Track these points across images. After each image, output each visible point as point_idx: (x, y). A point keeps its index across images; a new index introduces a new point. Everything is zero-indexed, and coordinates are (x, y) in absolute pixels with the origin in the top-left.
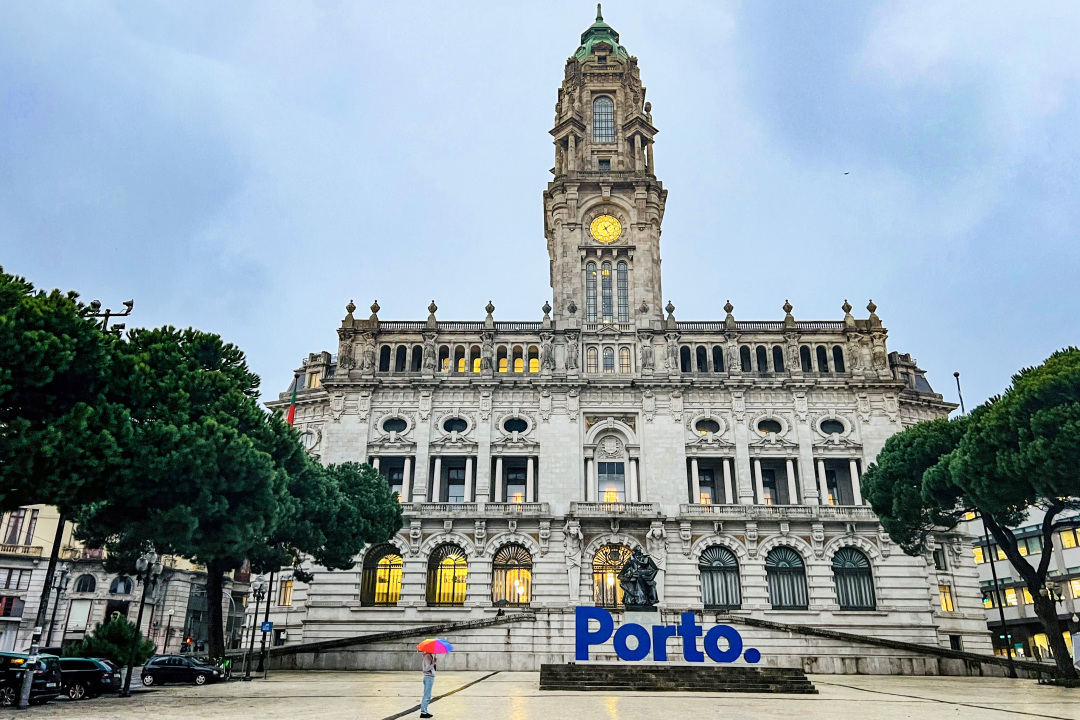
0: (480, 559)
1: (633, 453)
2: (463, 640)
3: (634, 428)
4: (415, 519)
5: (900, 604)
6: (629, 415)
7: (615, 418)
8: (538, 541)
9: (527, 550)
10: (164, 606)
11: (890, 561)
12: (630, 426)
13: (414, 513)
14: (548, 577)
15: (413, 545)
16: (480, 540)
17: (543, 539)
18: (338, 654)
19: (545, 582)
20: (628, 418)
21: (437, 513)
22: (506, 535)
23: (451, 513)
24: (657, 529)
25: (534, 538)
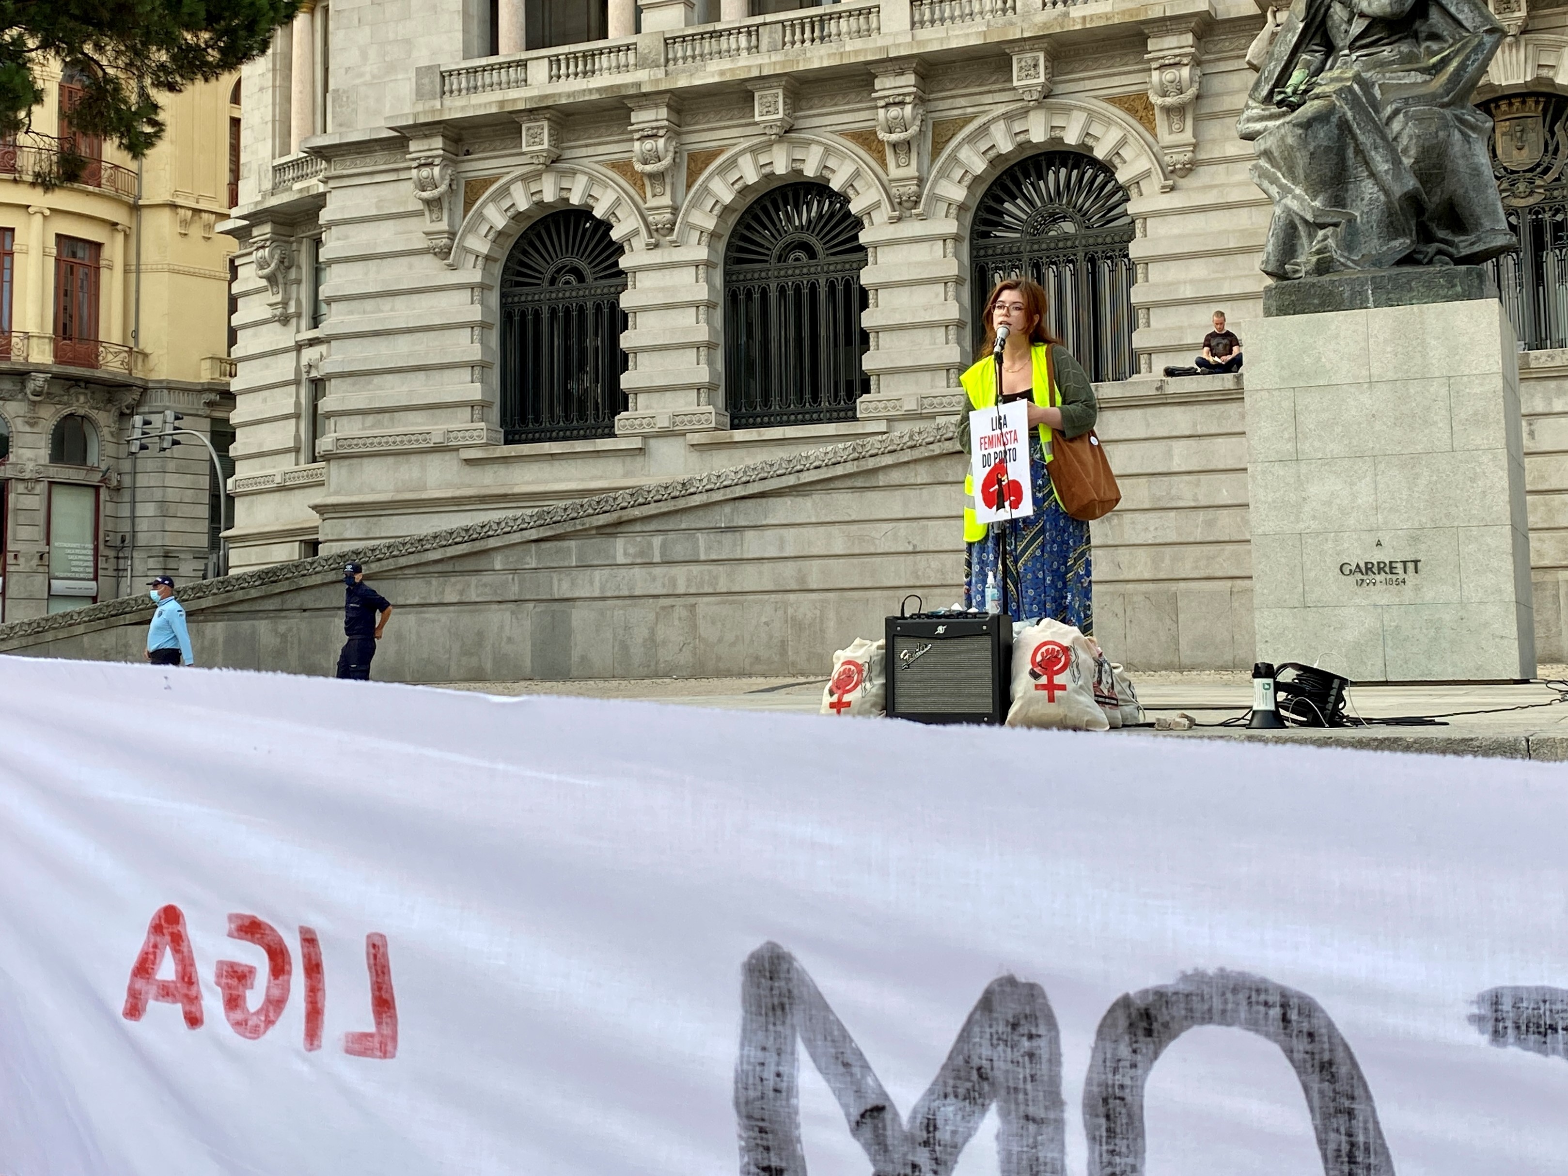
0: (912, 228)
2: (727, 547)
4: (646, 99)
8: (1148, 123)
9: (1107, 169)
10: (134, 488)
13: (642, 75)
14: (1199, 269)
15: (652, 202)
16: (903, 147)
17: (1168, 110)
18: (263, 626)
19: (1188, 292)
21: (726, 64)
22: (1008, 117)
23: (776, 57)
25: (1132, 111)
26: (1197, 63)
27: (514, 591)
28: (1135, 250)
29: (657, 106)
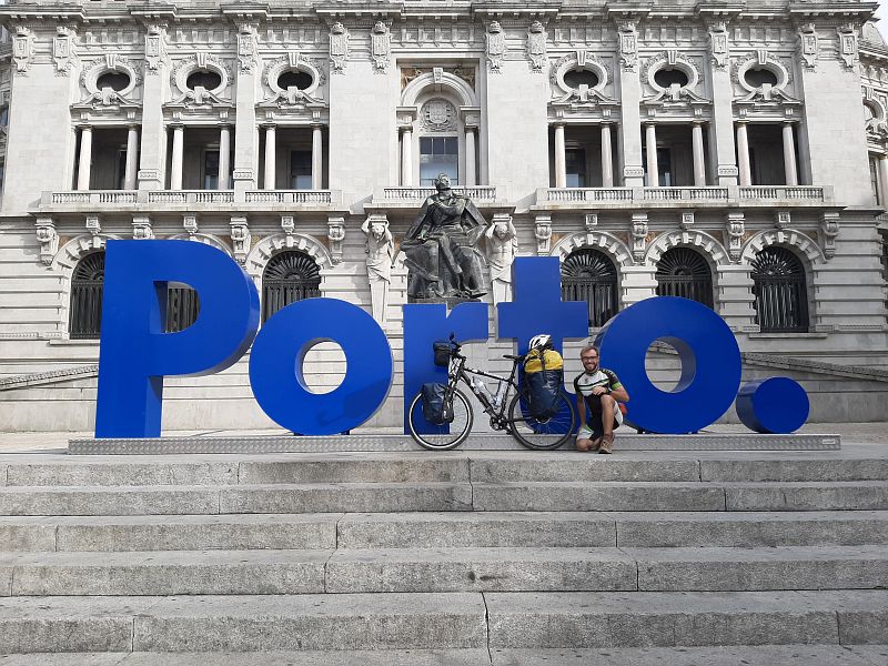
1: (470, 120)
3: (472, 83)
4: (140, 214)
5: (845, 322)
6: (465, 65)
7: (445, 70)
8: (327, 245)
9: (312, 259)
11: (833, 264)
12: (467, 80)
13: (139, 205)
16: (240, 243)
17: (334, 242)
20: (465, 69)
21: (174, 206)
22: (279, 237)
23: (194, 205)
24: (502, 224)
25: (322, 241)
26: (344, 228)
27: (81, 396)
28: (321, 287)
29: (144, 217)
